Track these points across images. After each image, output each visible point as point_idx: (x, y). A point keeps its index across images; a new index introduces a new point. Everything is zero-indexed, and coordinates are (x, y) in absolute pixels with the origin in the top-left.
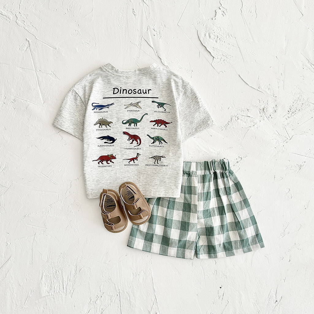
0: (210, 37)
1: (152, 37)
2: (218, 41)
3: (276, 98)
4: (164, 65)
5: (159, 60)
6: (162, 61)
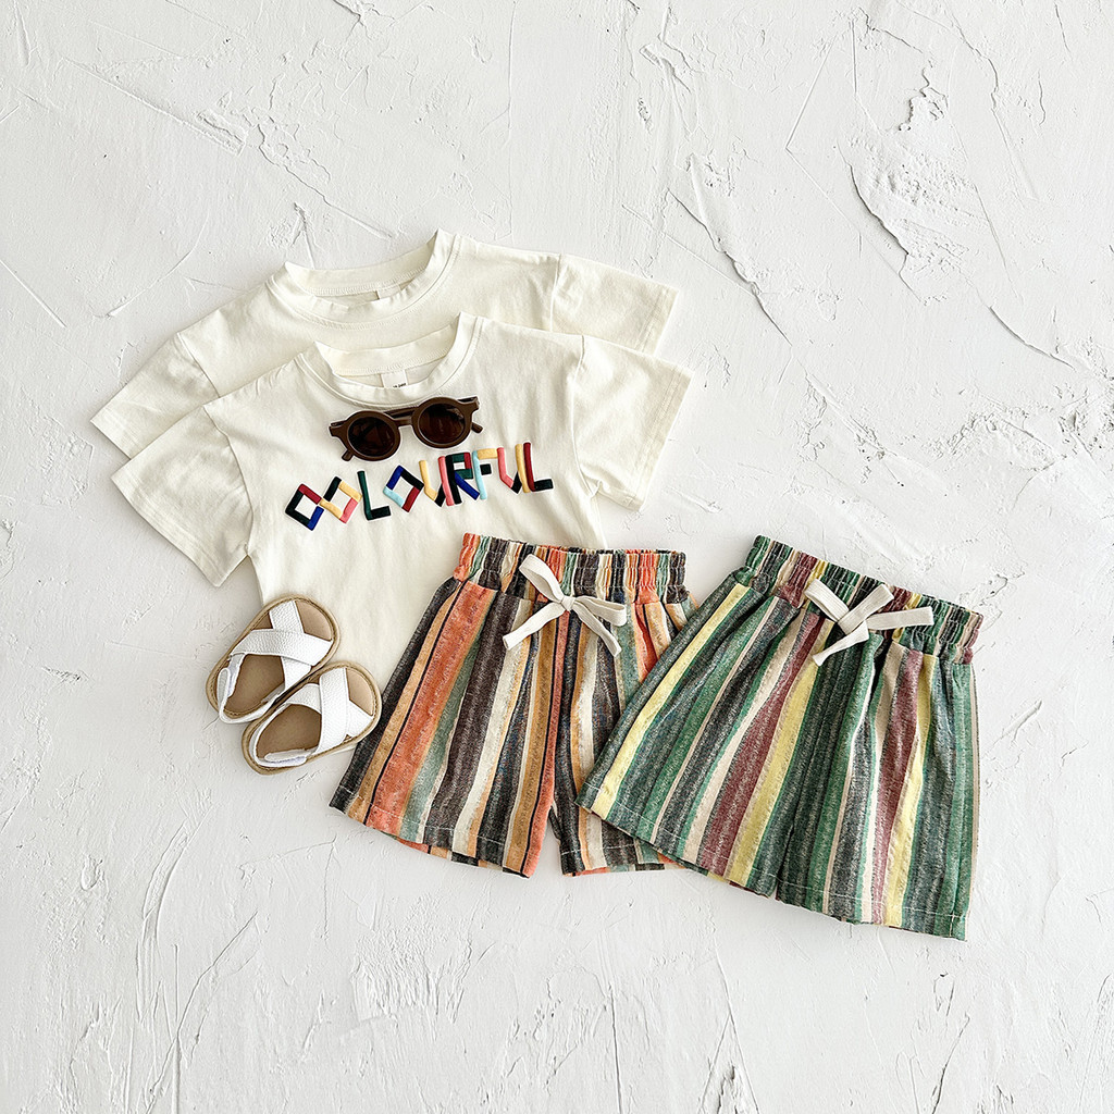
0: (893, 186)
1: (703, 192)
2: (921, 200)
4: (744, 280)
5: (726, 265)
6: (736, 266)
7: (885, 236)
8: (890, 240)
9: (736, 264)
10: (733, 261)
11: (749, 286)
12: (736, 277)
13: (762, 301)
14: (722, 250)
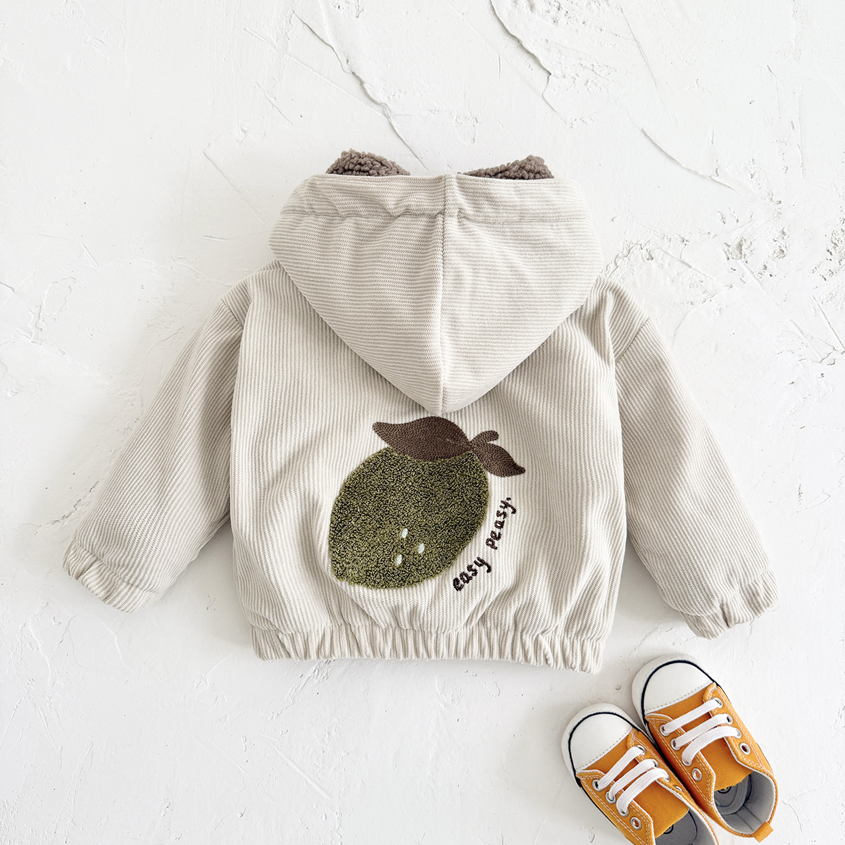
0: (532, 7)
2: (563, 20)
3: (780, 206)
4: (373, 101)
5: (355, 85)
6: (366, 88)
7: (526, 56)
8: (531, 61)
9: (366, 86)
10: (362, 83)
11: (379, 108)
12: (365, 99)
13: (394, 125)
14: (351, 70)
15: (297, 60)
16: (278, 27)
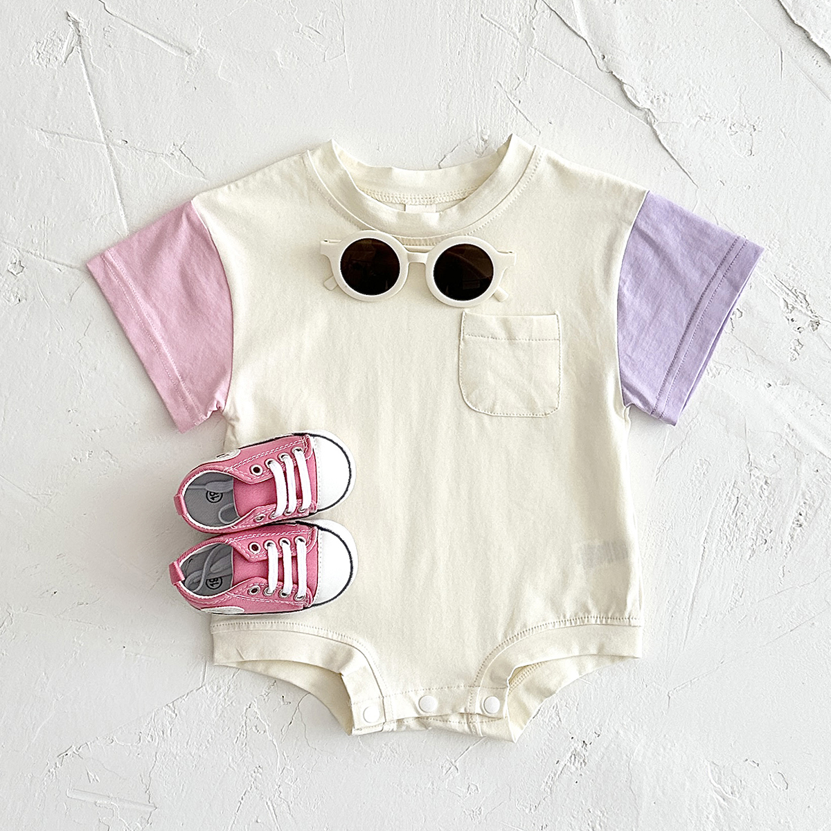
4: (635, 106)
5: (613, 88)
6: (625, 89)
9: (625, 87)
10: (621, 83)
11: (641, 114)
13: (658, 133)
14: (608, 69)
15: (544, 55)
16: (521, 14)
